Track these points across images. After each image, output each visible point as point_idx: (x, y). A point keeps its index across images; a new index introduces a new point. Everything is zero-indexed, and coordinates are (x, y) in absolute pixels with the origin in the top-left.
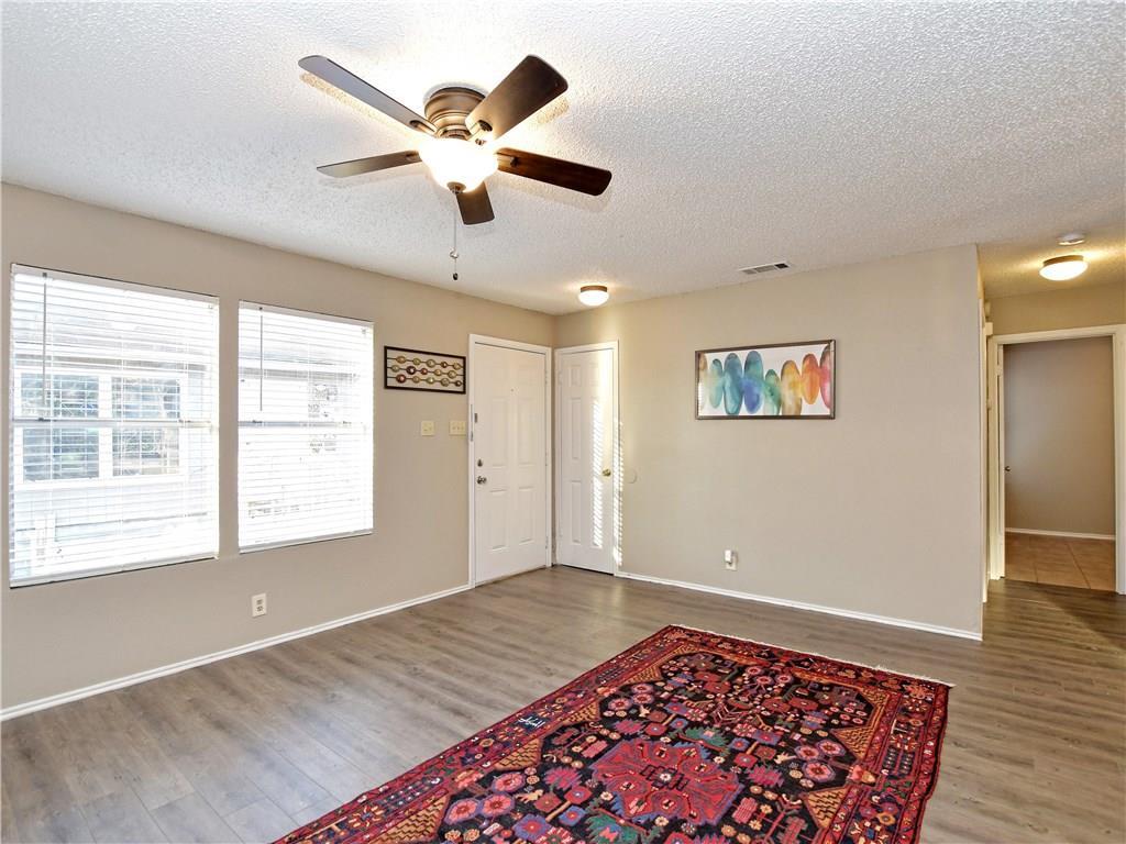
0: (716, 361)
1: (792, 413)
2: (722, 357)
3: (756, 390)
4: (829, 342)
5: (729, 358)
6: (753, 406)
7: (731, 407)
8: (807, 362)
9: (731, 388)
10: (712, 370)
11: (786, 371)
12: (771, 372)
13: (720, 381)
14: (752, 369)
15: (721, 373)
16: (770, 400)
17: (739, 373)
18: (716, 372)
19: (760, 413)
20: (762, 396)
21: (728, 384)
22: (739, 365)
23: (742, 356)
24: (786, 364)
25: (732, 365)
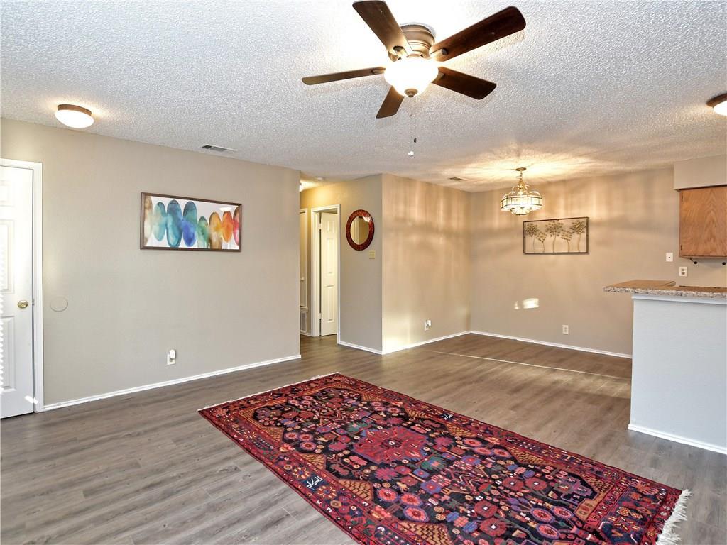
0: (160, 204)
1: (217, 248)
2: (166, 201)
3: (192, 230)
4: (239, 205)
5: (171, 203)
6: (190, 240)
7: (173, 241)
8: (226, 215)
9: (172, 226)
10: (157, 211)
11: (212, 218)
12: (202, 218)
13: (164, 220)
14: (189, 214)
15: (164, 214)
16: (202, 238)
17: (179, 216)
18: (160, 212)
19: (195, 246)
20: (196, 234)
21: (170, 223)
22: (179, 210)
23: (182, 204)
24: (212, 214)
25: (173, 209)
